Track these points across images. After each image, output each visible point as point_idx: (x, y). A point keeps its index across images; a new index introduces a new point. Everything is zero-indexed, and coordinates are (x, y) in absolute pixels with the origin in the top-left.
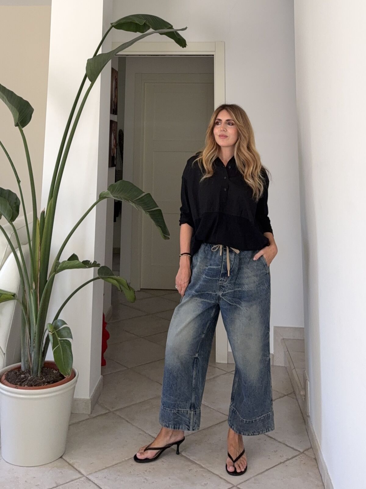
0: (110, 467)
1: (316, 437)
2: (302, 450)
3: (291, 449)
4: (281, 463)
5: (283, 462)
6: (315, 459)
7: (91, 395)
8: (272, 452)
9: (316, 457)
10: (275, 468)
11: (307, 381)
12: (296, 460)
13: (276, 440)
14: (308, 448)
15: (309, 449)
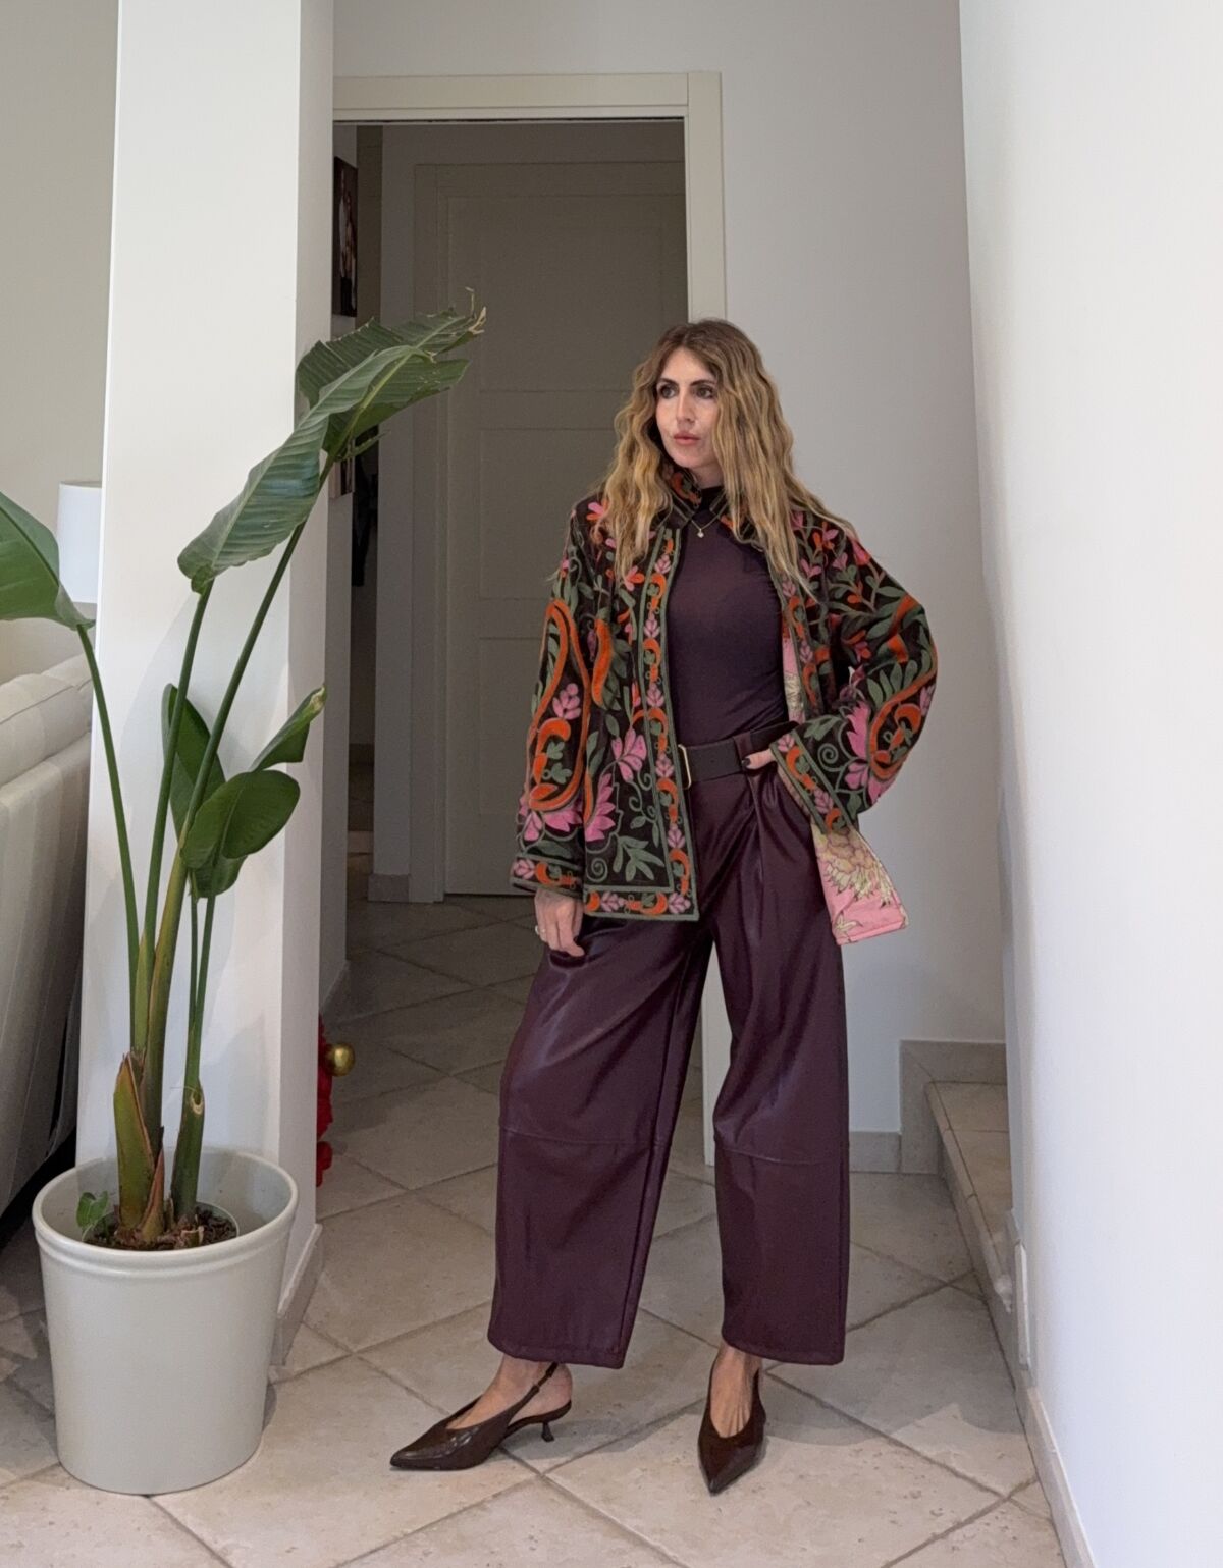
2: (1004, 1490)
3: (966, 1484)
5: (944, 1536)
6: (1052, 1523)
8: (905, 1497)
9: (1054, 1516)
10: (913, 1558)
11: (1017, 1247)
12: (987, 1524)
13: (918, 1453)
14: (1025, 1481)
15: (1028, 1484)
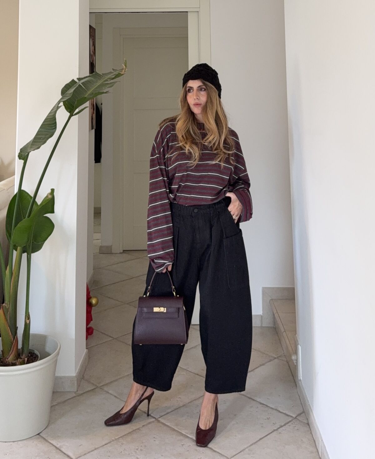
0: (100, 447)
1: (309, 402)
3: (283, 415)
4: (274, 430)
5: (277, 430)
6: (308, 424)
7: (76, 372)
8: (265, 419)
9: (309, 422)
10: (268, 436)
11: (298, 345)
12: (290, 426)
13: (269, 407)
14: (300, 412)
15: (301, 414)
